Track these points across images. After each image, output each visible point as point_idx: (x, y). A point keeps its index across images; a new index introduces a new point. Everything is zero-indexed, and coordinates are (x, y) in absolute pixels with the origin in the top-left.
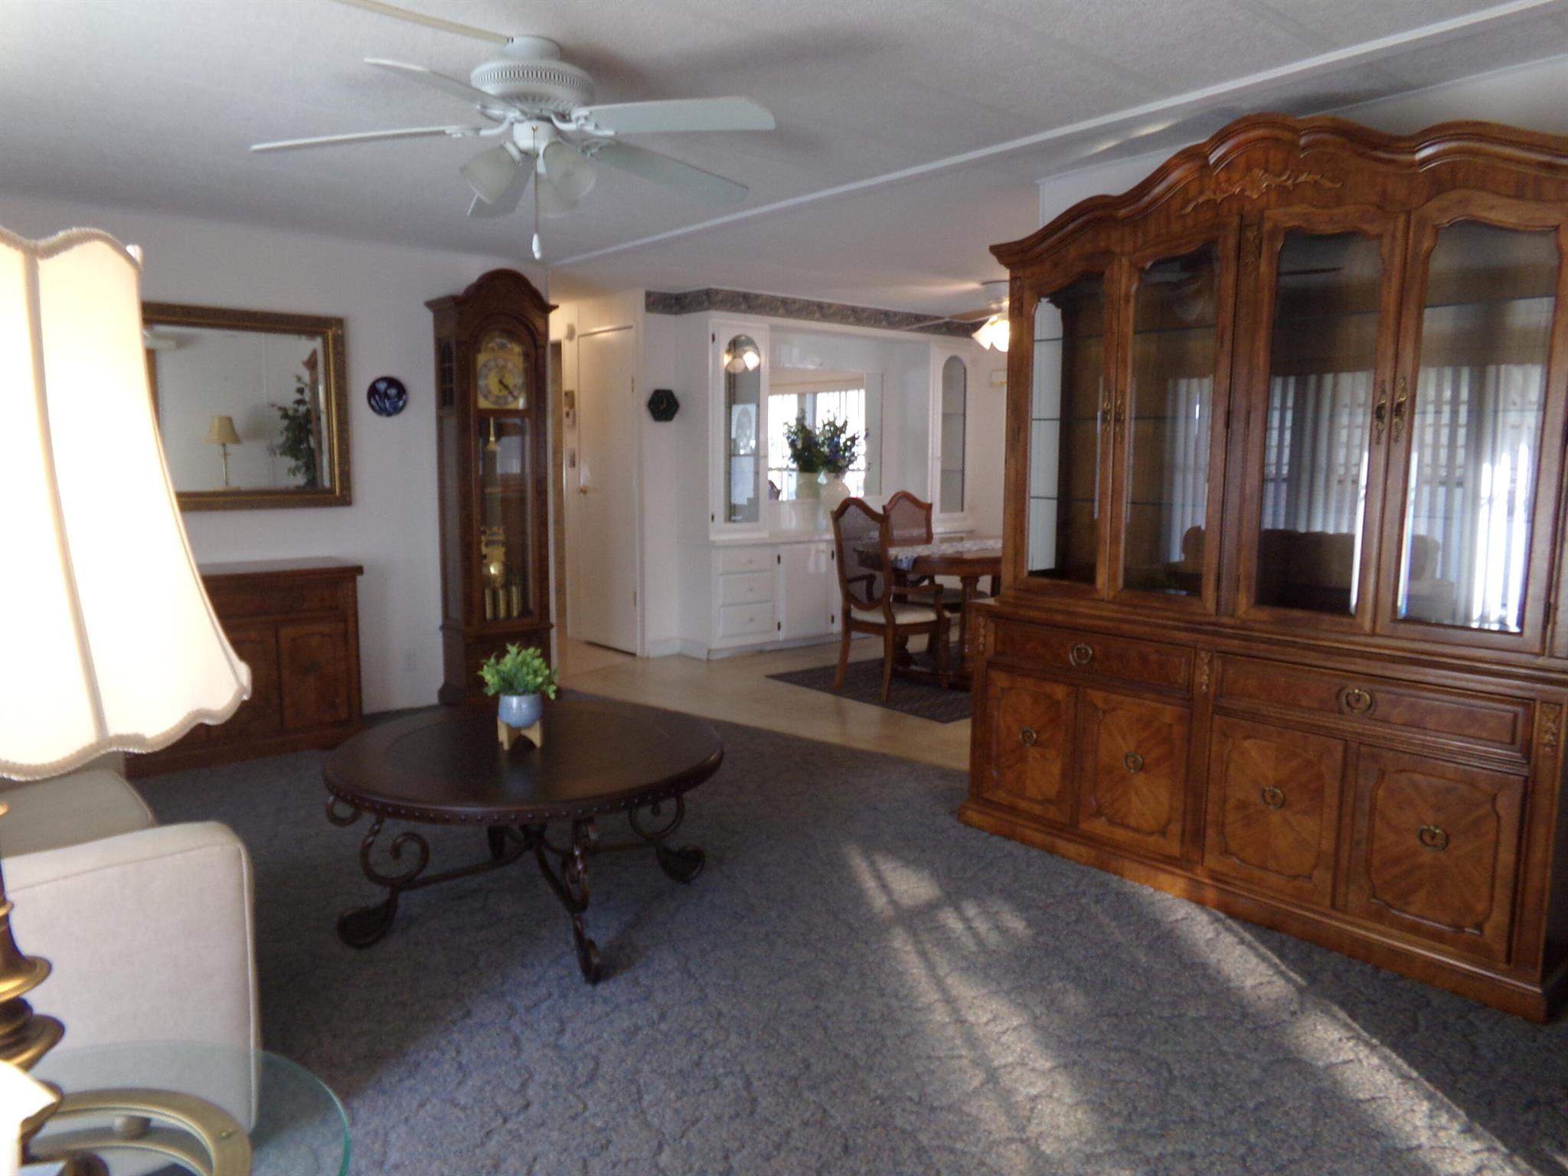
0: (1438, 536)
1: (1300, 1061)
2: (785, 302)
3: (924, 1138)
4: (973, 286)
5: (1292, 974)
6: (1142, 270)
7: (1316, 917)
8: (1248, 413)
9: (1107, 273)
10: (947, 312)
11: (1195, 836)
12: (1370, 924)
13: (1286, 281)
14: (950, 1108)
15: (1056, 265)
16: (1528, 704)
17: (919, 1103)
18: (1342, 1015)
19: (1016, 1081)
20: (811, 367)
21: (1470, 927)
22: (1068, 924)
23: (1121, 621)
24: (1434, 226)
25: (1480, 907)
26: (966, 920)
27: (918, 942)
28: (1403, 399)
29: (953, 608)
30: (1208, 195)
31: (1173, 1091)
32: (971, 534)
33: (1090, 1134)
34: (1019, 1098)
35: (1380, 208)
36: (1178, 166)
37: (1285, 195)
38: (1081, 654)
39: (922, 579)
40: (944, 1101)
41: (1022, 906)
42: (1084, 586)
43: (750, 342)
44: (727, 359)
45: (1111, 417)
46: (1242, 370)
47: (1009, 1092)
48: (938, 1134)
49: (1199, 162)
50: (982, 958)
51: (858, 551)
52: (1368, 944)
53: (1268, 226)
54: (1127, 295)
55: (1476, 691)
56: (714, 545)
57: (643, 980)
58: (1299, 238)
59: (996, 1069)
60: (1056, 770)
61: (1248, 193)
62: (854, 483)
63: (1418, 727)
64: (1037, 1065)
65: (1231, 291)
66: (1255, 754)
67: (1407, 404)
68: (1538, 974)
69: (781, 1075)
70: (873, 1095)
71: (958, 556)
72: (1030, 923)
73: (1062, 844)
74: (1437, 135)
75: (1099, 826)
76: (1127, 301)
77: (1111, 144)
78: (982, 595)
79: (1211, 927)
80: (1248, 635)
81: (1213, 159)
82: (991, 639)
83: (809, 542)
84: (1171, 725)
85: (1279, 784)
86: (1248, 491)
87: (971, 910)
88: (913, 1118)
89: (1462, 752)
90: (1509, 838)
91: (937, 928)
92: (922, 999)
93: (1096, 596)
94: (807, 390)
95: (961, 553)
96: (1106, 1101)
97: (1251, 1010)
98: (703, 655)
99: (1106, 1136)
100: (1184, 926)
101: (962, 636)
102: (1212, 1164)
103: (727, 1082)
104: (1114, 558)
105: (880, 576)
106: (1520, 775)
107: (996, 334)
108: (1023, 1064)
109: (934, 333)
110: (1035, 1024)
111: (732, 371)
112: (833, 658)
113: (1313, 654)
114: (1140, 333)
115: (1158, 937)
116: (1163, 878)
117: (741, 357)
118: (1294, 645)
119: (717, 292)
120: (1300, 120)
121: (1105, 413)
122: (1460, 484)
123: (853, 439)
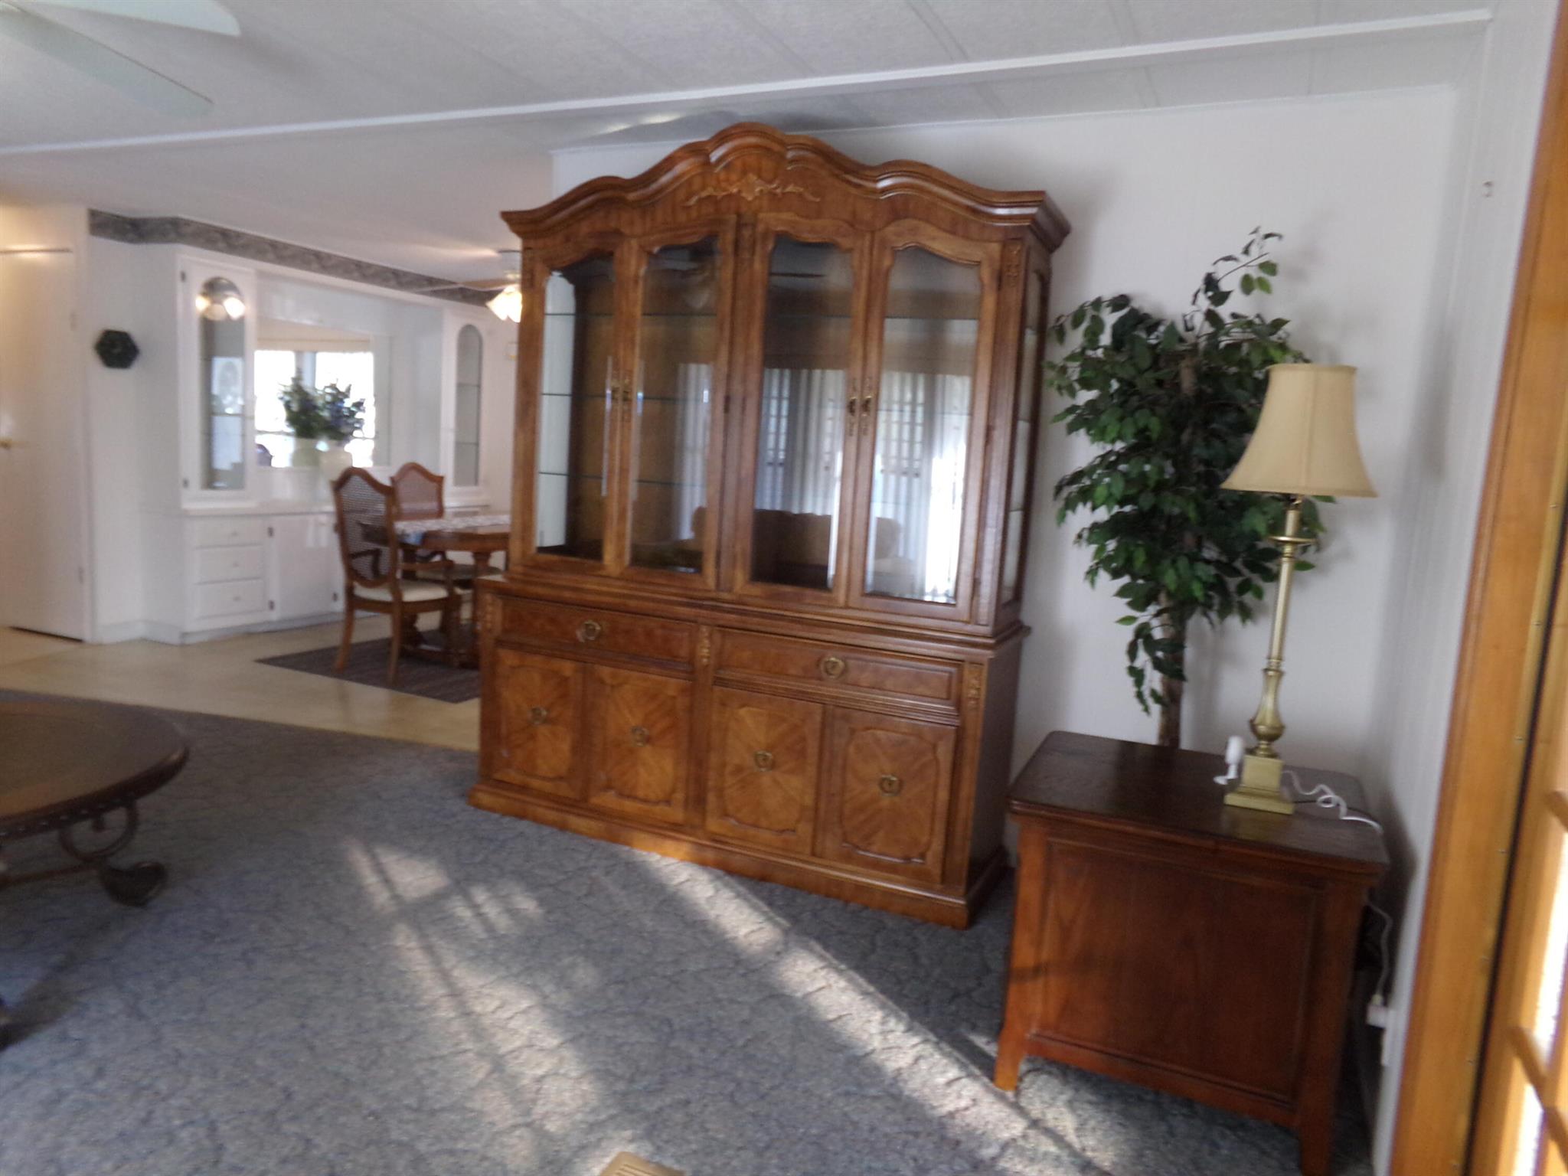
0: (901, 521)
1: (783, 995)
2: (274, 245)
3: (422, 1147)
4: (488, 253)
5: (778, 919)
6: (650, 253)
7: (800, 865)
8: (744, 400)
9: (617, 254)
10: (461, 277)
11: (697, 801)
12: (839, 865)
13: (777, 281)
14: (451, 1109)
15: (567, 239)
16: (959, 665)
17: (417, 1110)
18: (818, 948)
19: (522, 1065)
20: (309, 322)
21: (917, 858)
22: (579, 899)
23: (624, 596)
24: (892, 248)
25: (924, 839)
26: (475, 907)
27: (423, 936)
28: (869, 397)
29: (465, 584)
30: (709, 191)
31: (674, 1044)
32: (486, 509)
33: (595, 1103)
34: (525, 1082)
35: (852, 225)
36: (682, 159)
37: (776, 201)
38: (590, 630)
39: (434, 554)
40: (446, 1101)
41: (533, 885)
42: (591, 562)
43: (232, 287)
44: (201, 304)
45: (619, 396)
46: (740, 358)
47: (515, 1077)
48: (438, 1139)
49: (701, 159)
50: (491, 945)
51: (362, 525)
52: (840, 883)
53: (761, 228)
54: (637, 276)
55: (925, 656)
56: (186, 515)
57: (75, 1033)
58: (786, 242)
59: (503, 1056)
60: (565, 746)
61: (744, 194)
62: (360, 452)
63: (879, 689)
64: (545, 1044)
65: (729, 284)
66: (749, 722)
67: (873, 401)
68: (962, 889)
69: (255, 1112)
70: (365, 1112)
71: (470, 531)
72: (542, 902)
73: (574, 821)
74: (894, 170)
75: (608, 800)
76: (636, 282)
77: (622, 127)
78: (494, 571)
79: (711, 886)
80: (744, 610)
81: (714, 156)
82: (498, 617)
83: (307, 513)
84: (674, 698)
85: (770, 748)
86: (743, 472)
87: (480, 895)
88: (411, 1127)
89: (914, 709)
90: (945, 780)
91: (442, 919)
92: (426, 997)
93: (604, 573)
94: (305, 346)
95: (475, 528)
96: (611, 1067)
97: (743, 957)
98: (175, 639)
99: (609, 1102)
100: (686, 887)
101: (474, 613)
102: (706, 1106)
103: (184, 1134)
104: (621, 536)
105: (386, 550)
106: (953, 726)
107: (509, 305)
108: (531, 1046)
109: (449, 298)
110: (545, 1005)
111: (210, 317)
112: (334, 638)
113: (799, 626)
114: (650, 315)
115: (665, 901)
116: (669, 845)
117: (220, 303)
118: (782, 617)
119: (188, 223)
120: (788, 136)
121: (614, 391)
122: (917, 475)
123: (359, 405)
